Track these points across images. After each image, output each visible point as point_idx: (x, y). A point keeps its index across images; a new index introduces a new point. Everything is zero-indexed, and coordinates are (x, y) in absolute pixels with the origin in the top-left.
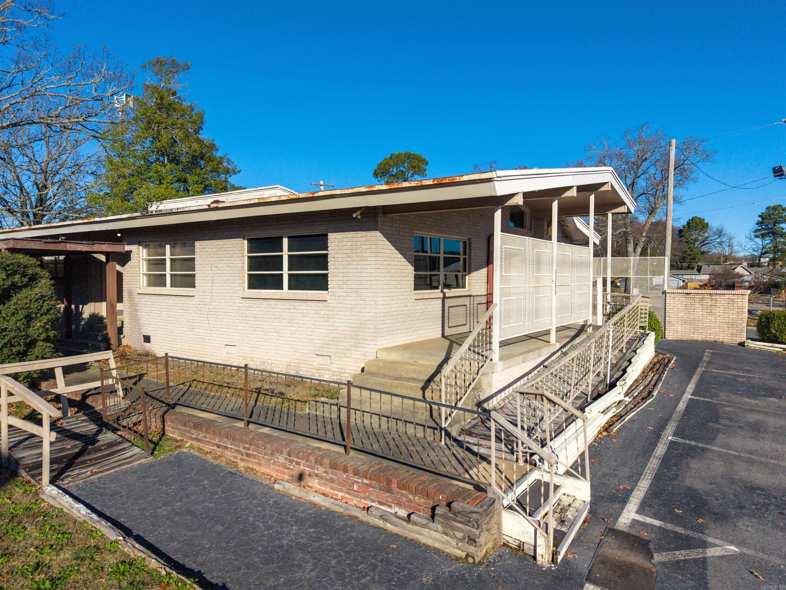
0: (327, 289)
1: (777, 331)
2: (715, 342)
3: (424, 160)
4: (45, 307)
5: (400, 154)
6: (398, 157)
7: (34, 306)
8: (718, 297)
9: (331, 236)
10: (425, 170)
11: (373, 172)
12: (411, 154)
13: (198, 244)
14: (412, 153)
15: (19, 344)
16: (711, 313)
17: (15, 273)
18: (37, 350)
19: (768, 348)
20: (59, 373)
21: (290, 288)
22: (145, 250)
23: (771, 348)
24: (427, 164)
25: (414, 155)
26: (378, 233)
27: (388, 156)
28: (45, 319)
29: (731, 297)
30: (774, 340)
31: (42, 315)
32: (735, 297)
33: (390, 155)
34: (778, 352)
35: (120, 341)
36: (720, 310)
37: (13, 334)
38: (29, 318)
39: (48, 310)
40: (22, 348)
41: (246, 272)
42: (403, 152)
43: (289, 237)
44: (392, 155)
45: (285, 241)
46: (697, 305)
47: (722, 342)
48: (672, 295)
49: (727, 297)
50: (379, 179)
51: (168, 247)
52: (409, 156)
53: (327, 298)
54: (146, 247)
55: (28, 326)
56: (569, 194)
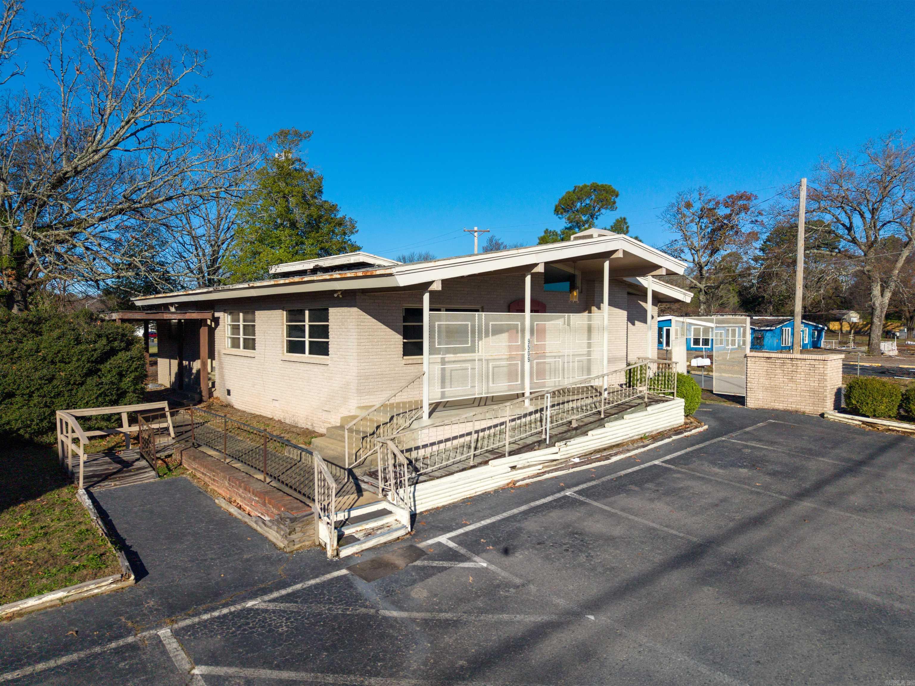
0: (328, 355)
1: (858, 402)
2: (797, 411)
3: (614, 191)
4: (134, 366)
5: (585, 186)
6: (582, 189)
7: (125, 365)
8: (799, 362)
9: (332, 311)
10: (614, 203)
11: (554, 209)
12: (598, 186)
13: (257, 313)
14: (600, 183)
15: (112, 394)
16: (791, 380)
17: (115, 340)
18: (127, 399)
19: (847, 420)
20: (125, 418)
21: (311, 353)
22: (229, 317)
23: (850, 421)
24: (617, 196)
25: (602, 186)
26: (355, 310)
27: (571, 189)
28: (133, 376)
29: (813, 362)
30: (855, 411)
31: (131, 372)
32: (817, 363)
33: (573, 188)
34: (856, 425)
35: (211, 395)
36: (800, 377)
37: (107, 387)
38: (121, 375)
39: (136, 369)
40: (115, 397)
41: (285, 339)
42: (588, 184)
43: (309, 310)
44: (575, 187)
45: (307, 313)
46: (779, 371)
47: (804, 413)
48: (753, 359)
49: (808, 362)
50: (560, 216)
51: (241, 315)
52: (595, 188)
53: (328, 362)
54: (230, 314)
55: (120, 381)
56: (535, 270)
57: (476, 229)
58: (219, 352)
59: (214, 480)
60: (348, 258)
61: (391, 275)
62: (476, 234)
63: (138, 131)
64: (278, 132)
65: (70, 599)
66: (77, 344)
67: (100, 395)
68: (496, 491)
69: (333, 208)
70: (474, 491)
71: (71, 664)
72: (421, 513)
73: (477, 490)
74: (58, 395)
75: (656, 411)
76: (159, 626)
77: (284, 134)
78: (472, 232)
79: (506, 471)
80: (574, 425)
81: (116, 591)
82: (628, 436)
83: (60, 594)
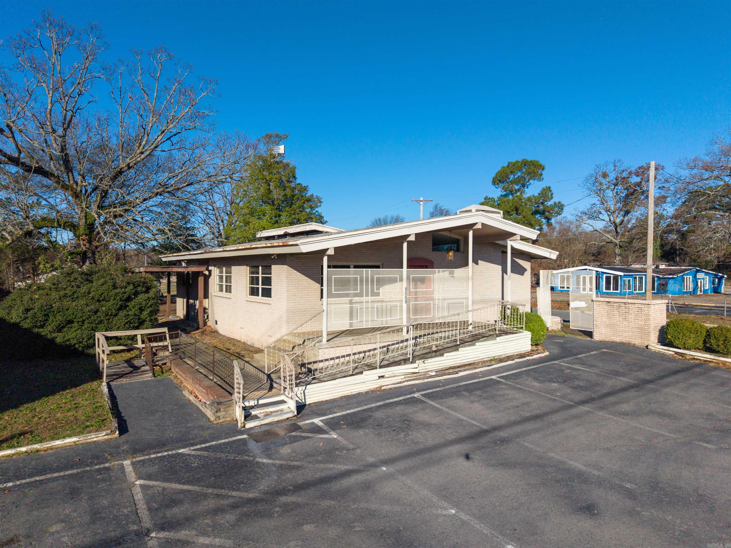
0: (271, 297)
1: (672, 337)
2: (629, 344)
3: (541, 166)
4: (150, 304)
5: (517, 162)
6: (514, 165)
7: (144, 303)
8: (630, 306)
9: (273, 267)
10: (541, 175)
11: (492, 180)
12: (527, 161)
13: (233, 268)
14: (529, 159)
15: (135, 322)
16: (625, 319)
17: (139, 286)
18: (144, 326)
19: (664, 351)
20: (139, 338)
21: (262, 296)
22: (218, 270)
23: (666, 351)
24: (543, 169)
25: (531, 162)
26: (285, 266)
27: (506, 165)
28: (149, 310)
29: (640, 306)
30: (670, 344)
31: (148, 308)
32: (643, 306)
33: (507, 164)
34: (671, 355)
35: (205, 324)
36: (631, 317)
37: (132, 317)
38: (141, 310)
39: (151, 306)
40: (137, 324)
41: (248, 286)
42: (520, 160)
43: (262, 266)
44: (509, 163)
45: (260, 268)
46: (616, 312)
47: (634, 345)
48: (598, 303)
49: (637, 306)
50: (497, 186)
51: (224, 268)
52: (525, 163)
53: (271, 302)
54: (219, 268)
55: (141, 313)
56: (410, 239)
57: (421, 199)
58: (211, 294)
59: (185, 379)
60: (305, 227)
61: (297, 245)
62: (421, 203)
63: (172, 136)
64: (264, 135)
65: (80, 442)
66: (114, 289)
67: (127, 323)
68: (367, 393)
69: (305, 189)
70: (350, 391)
71: (72, 475)
72: (310, 404)
73: (353, 391)
74: (101, 322)
75: (505, 340)
76: (125, 459)
77: (269, 136)
78: (418, 201)
79: (375, 379)
80: (434, 349)
81: (107, 440)
82: (479, 358)
83: (74, 439)
